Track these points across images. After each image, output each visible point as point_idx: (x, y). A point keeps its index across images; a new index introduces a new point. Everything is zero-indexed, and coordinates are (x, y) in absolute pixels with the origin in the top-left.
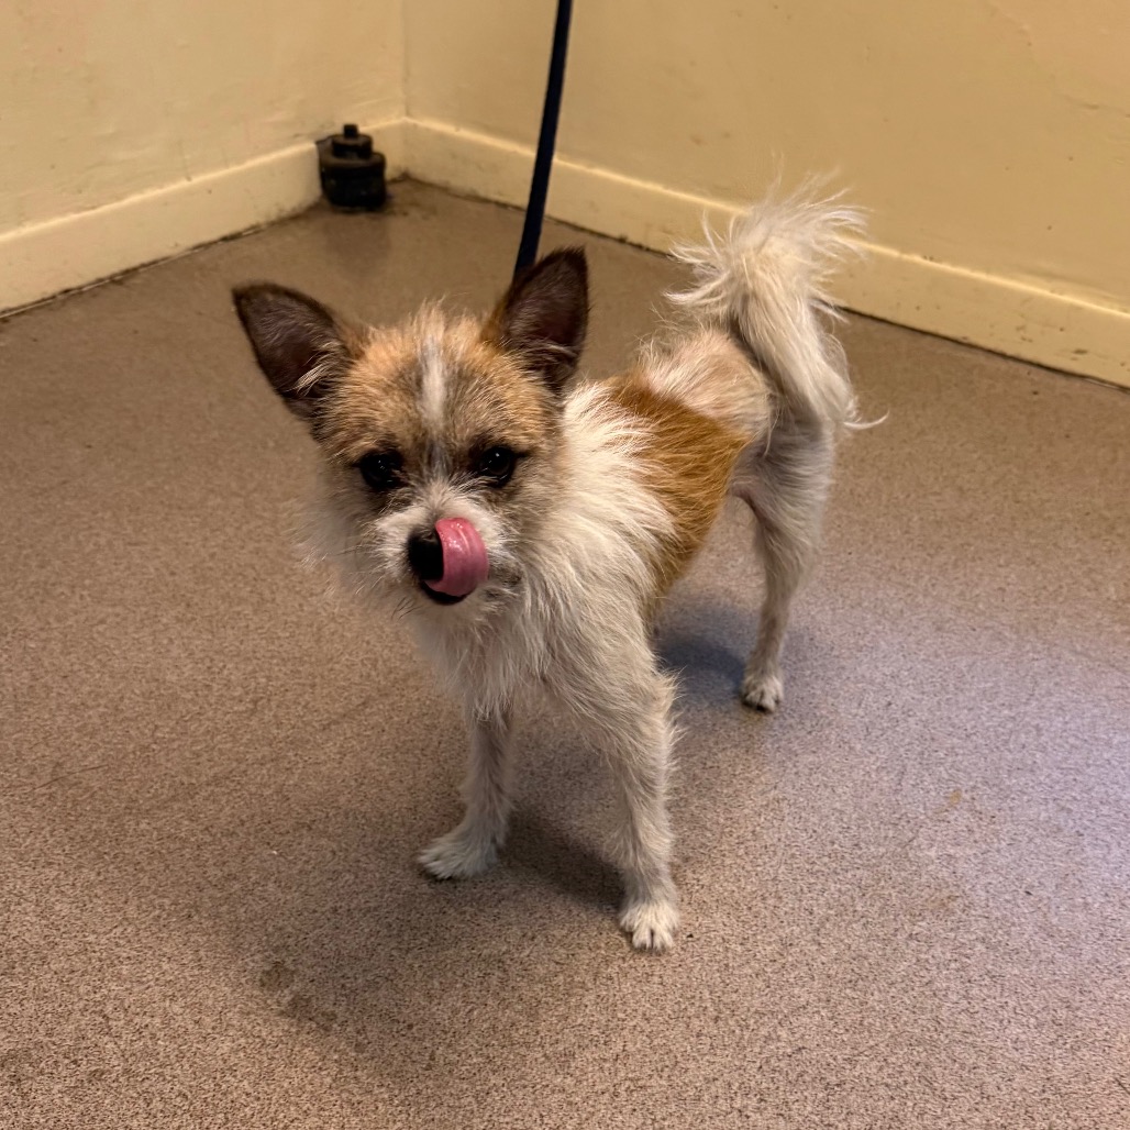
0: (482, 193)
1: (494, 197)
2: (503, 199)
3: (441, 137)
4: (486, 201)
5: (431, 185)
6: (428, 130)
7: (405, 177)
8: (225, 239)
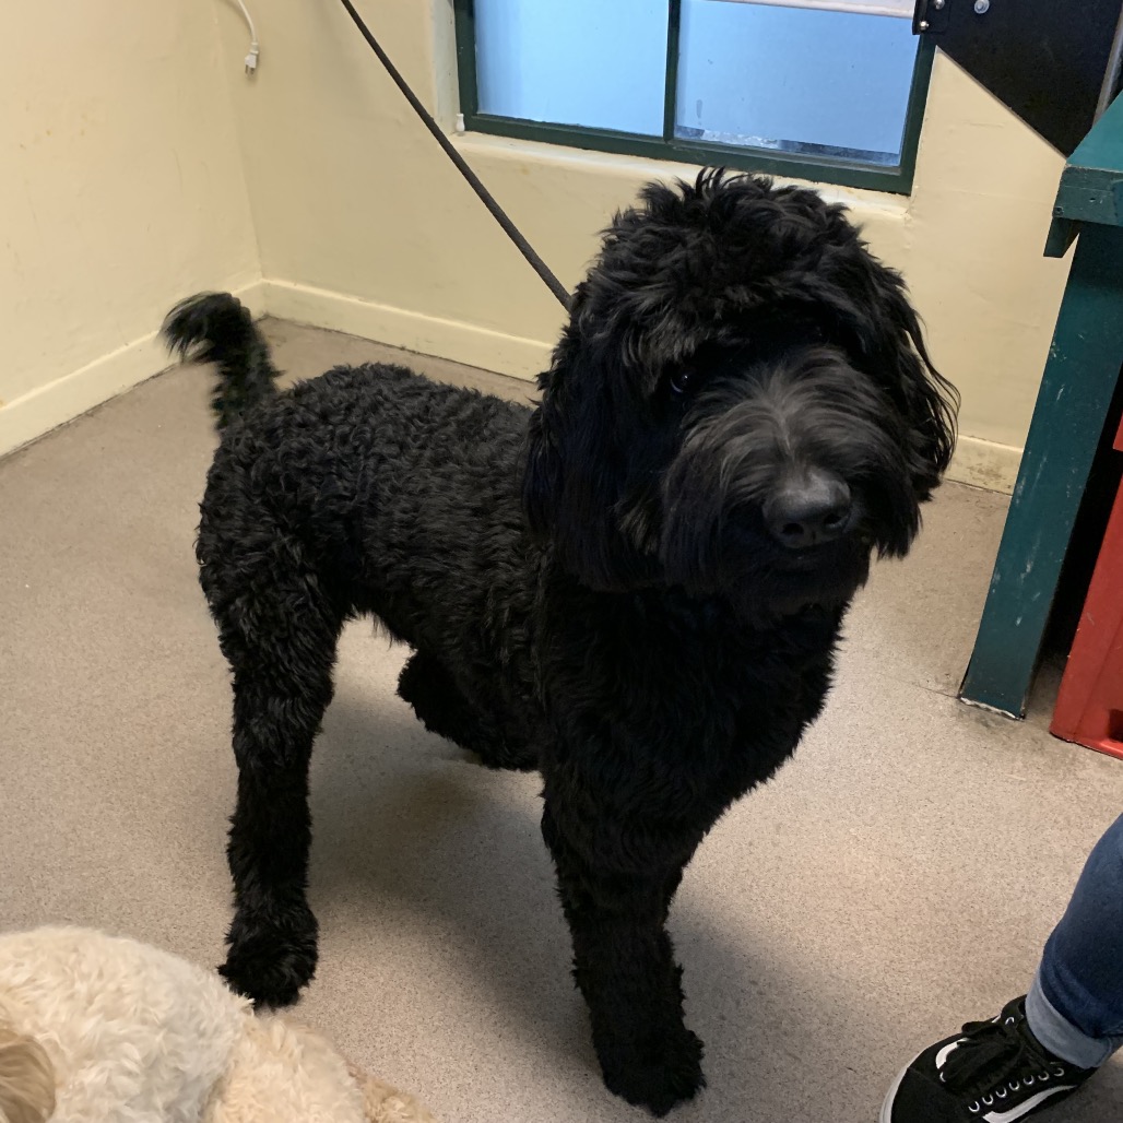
0: (315, 324)
1: (323, 326)
2: (328, 327)
3: (286, 290)
4: (319, 328)
5: (283, 320)
6: (277, 286)
7: (267, 317)
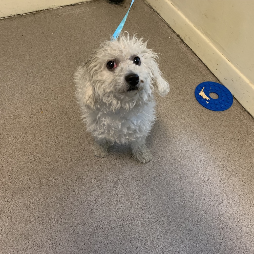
8: (71, 5)
